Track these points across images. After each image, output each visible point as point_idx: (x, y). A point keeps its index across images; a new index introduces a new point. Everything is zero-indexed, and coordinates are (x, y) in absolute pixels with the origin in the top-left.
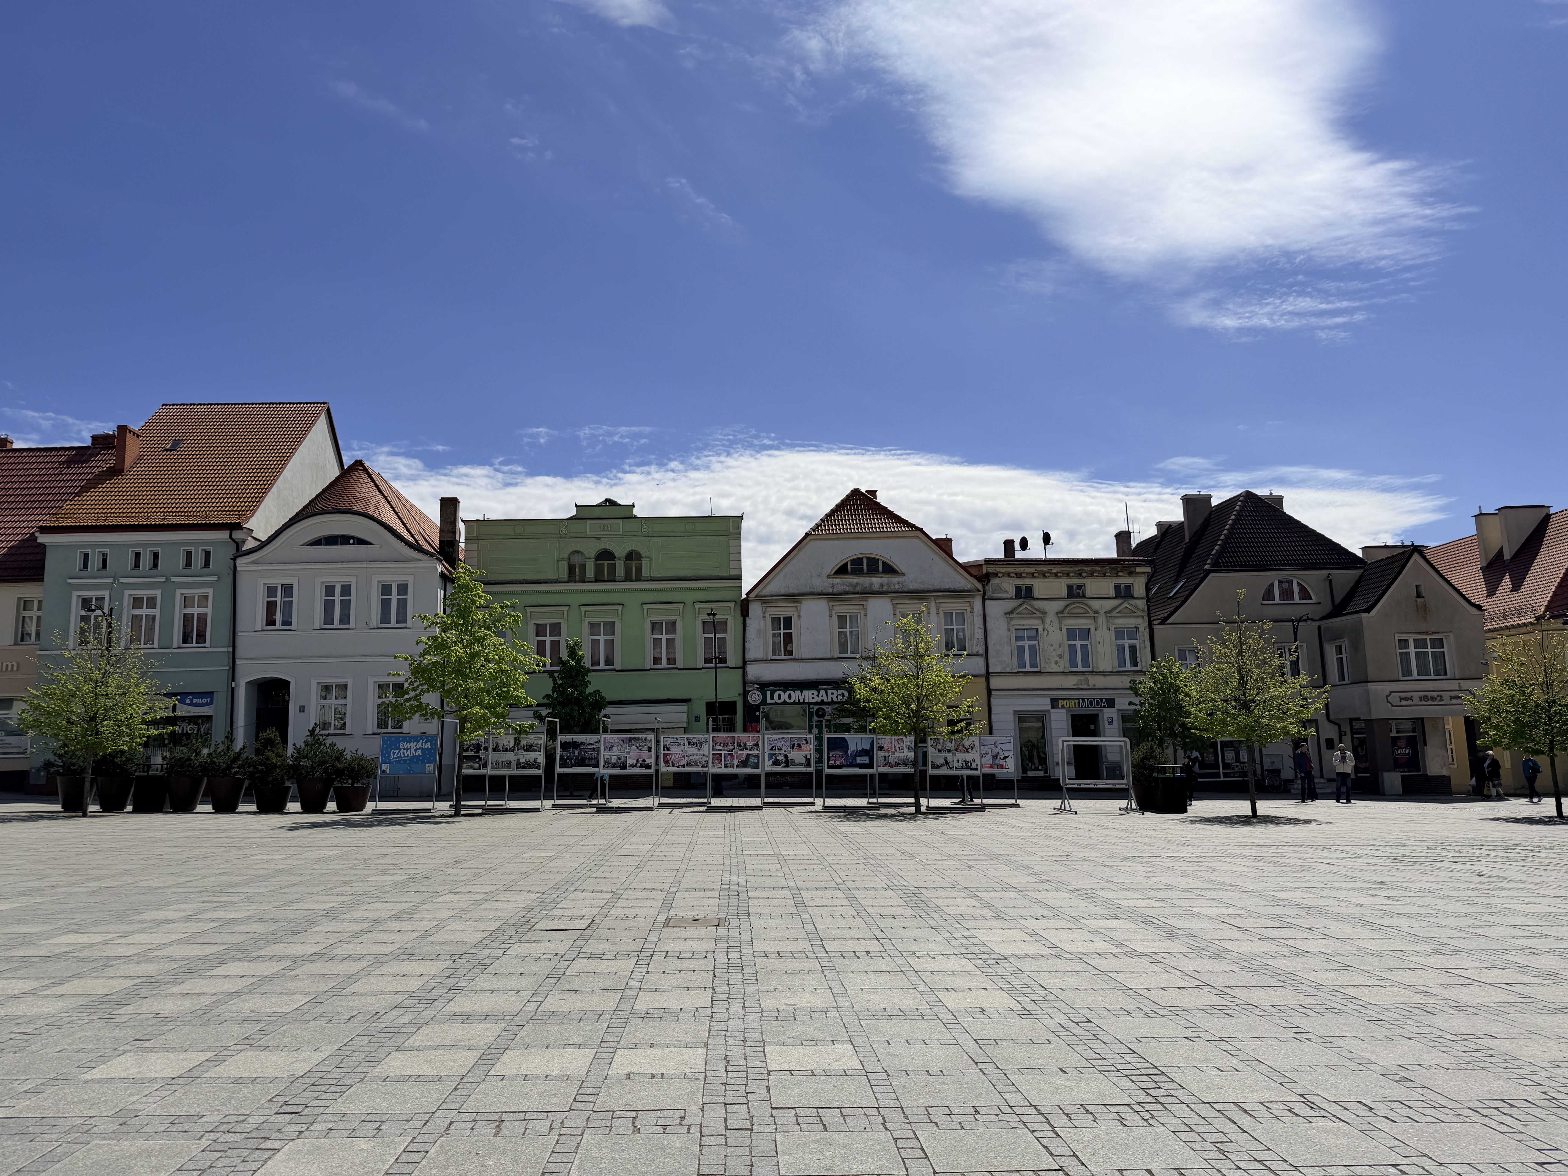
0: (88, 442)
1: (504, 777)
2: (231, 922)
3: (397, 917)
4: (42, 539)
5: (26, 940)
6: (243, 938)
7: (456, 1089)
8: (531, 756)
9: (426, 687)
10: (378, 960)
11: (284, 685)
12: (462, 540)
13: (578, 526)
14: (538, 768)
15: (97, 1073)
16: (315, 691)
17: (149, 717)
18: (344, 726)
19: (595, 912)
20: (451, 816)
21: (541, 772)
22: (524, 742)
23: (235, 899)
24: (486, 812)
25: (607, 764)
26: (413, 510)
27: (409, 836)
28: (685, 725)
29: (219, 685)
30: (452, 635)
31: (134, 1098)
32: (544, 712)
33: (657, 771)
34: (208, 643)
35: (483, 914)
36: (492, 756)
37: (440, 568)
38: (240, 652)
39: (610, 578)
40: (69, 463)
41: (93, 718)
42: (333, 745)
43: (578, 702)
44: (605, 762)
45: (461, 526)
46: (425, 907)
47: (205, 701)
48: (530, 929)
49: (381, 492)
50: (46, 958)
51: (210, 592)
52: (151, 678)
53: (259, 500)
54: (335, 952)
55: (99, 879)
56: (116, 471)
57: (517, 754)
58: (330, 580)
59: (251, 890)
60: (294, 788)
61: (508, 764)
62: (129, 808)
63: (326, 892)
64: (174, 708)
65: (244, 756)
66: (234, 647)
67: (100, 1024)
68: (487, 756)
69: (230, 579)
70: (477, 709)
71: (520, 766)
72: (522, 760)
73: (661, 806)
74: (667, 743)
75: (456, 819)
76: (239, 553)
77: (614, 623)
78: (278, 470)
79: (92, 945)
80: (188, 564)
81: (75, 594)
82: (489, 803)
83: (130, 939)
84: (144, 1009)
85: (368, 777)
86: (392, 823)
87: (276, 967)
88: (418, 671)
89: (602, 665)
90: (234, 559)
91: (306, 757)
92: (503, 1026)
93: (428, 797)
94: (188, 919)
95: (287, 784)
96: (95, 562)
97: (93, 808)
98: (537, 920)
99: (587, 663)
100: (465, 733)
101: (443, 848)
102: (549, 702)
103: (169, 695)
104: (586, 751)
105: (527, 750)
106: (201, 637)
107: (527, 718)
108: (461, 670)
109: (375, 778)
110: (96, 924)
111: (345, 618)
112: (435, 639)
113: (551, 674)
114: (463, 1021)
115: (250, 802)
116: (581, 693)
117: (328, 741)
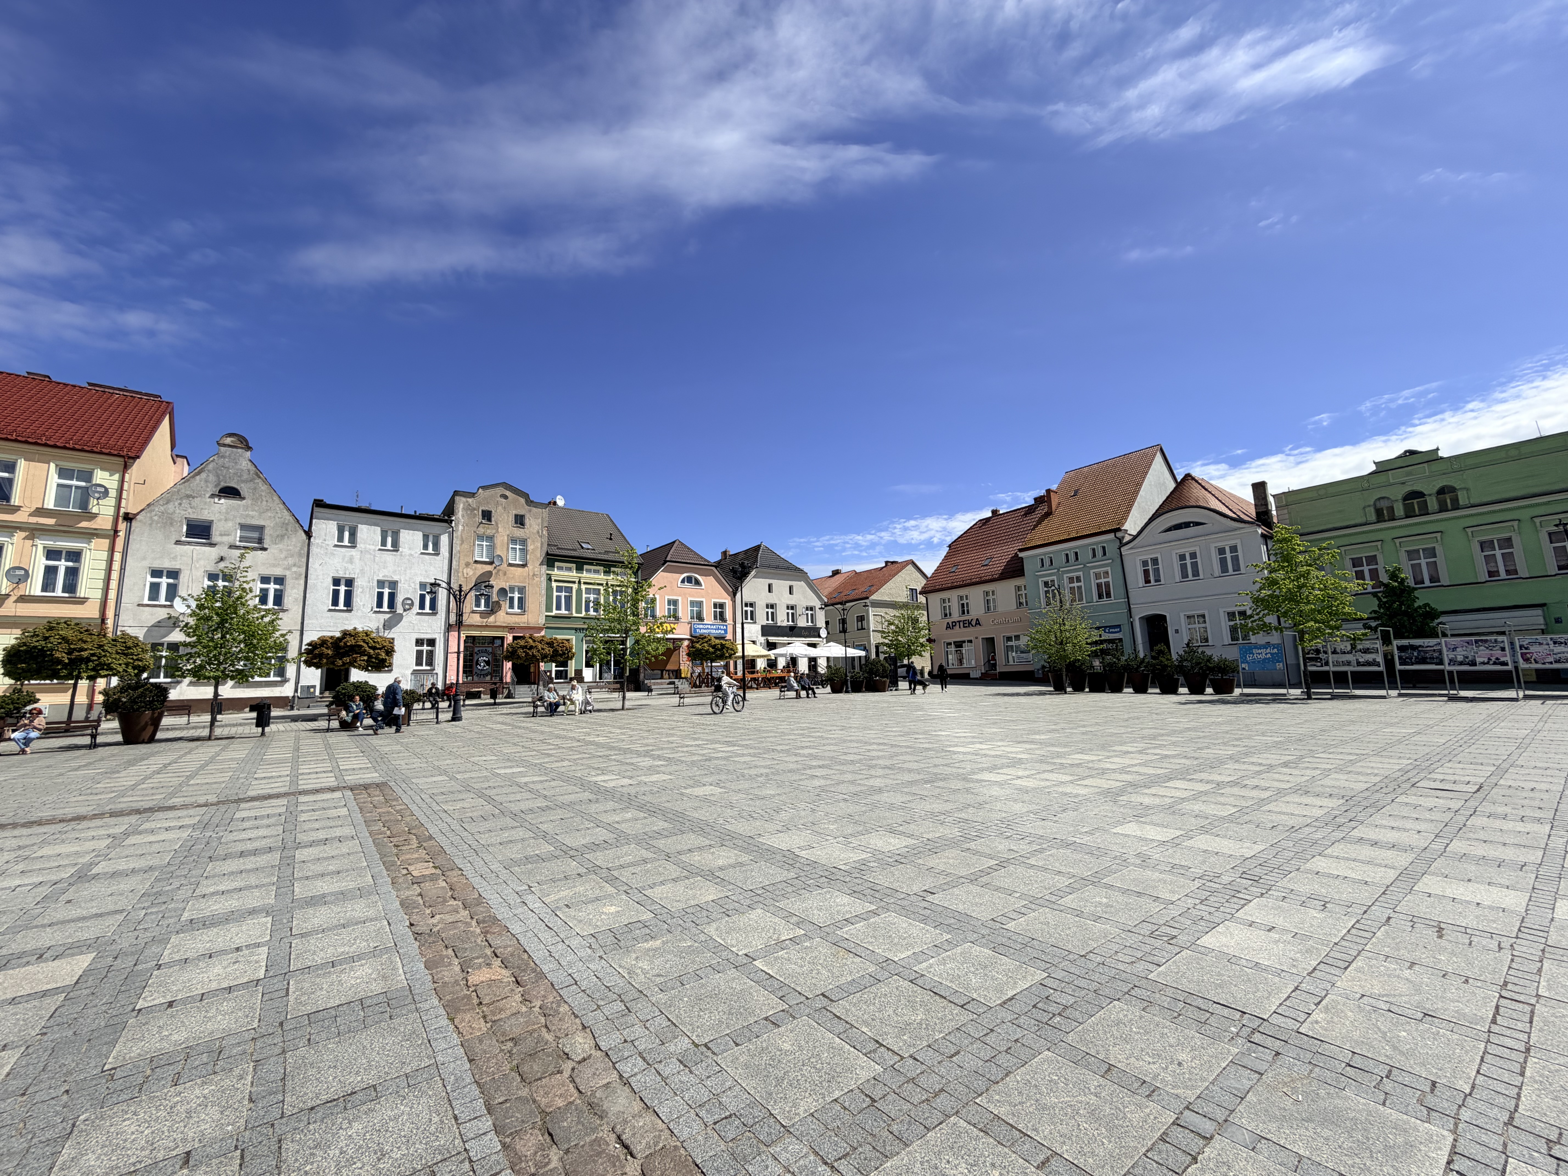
0: (1033, 502)
1: (1346, 672)
2: (1166, 756)
3: (1286, 765)
4: (1021, 555)
5: (1059, 755)
6: (1178, 767)
7: (1384, 893)
8: (1369, 657)
9: (1266, 611)
10: (1280, 792)
11: (1163, 618)
12: (1274, 508)
13: (1382, 478)
14: (1378, 665)
15: (1118, 830)
16: (1183, 619)
17: (1089, 641)
18: (1207, 640)
19: (1482, 780)
20: (1304, 699)
21: (1382, 668)
22: (1359, 647)
23: (1165, 743)
24: (1334, 697)
25: (1452, 662)
26: (1231, 496)
27: (1275, 712)
28: (1543, 627)
29: (1123, 620)
30: (1280, 574)
31: (1145, 848)
32: (1373, 624)
33: (1516, 668)
34: (1112, 598)
35: (1360, 770)
36: (1331, 658)
37: (1260, 531)
38: (1131, 602)
39: (1422, 512)
40: (1026, 515)
41: (1061, 643)
42: (1203, 652)
43: (1405, 613)
44: (1451, 660)
45: (1271, 499)
46: (1307, 760)
47: (1116, 630)
48: (1413, 786)
49: (1206, 490)
50: (1072, 765)
51: (1109, 569)
52: (1087, 619)
53: (1128, 512)
54: (1245, 782)
55: (1084, 726)
56: (1049, 514)
57: (1355, 656)
58: (1181, 551)
59: (1174, 739)
60: (1182, 679)
61: (1349, 663)
62: (1087, 690)
63: (1225, 744)
64: (1100, 636)
65: (1146, 660)
66: (1128, 598)
67: (1111, 803)
68: (1328, 657)
69: (1119, 559)
70: (1312, 623)
71: (1359, 664)
72: (1361, 660)
73: (1526, 697)
74: (1524, 643)
75: (1309, 701)
76: (1122, 545)
77: (1434, 548)
78: (1137, 492)
79: (1093, 761)
80: (1094, 556)
81: (1040, 580)
82: (1336, 691)
83: (1111, 760)
84: (1133, 800)
85: (1233, 672)
86: (1257, 702)
87: (1208, 787)
88: (1257, 600)
89: (1427, 583)
90: (1120, 549)
91: (1186, 660)
92: (1414, 856)
93: (1281, 686)
94: (1140, 752)
95: (1176, 677)
96: (1047, 562)
97: (1069, 689)
98: (1417, 780)
99: (1411, 582)
100: (1305, 642)
101: (1306, 721)
102: (1376, 616)
103: (1098, 628)
104: (1426, 652)
105: (1365, 652)
106: (1108, 595)
107: (1359, 629)
108: (1292, 597)
109: (1238, 673)
110: (1091, 750)
111: (1196, 573)
112: (1267, 579)
113: (1375, 595)
114: (1372, 845)
115: (1156, 687)
116: (1409, 607)
117: (1200, 650)
